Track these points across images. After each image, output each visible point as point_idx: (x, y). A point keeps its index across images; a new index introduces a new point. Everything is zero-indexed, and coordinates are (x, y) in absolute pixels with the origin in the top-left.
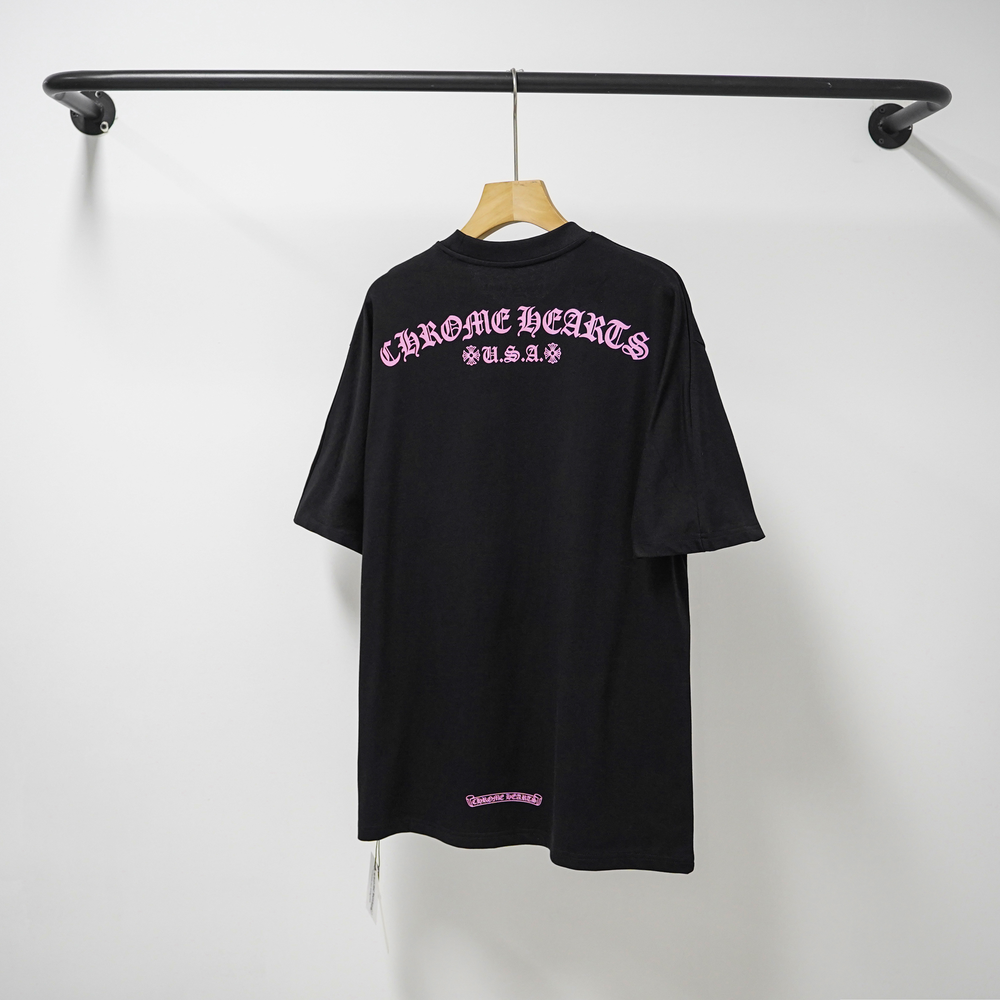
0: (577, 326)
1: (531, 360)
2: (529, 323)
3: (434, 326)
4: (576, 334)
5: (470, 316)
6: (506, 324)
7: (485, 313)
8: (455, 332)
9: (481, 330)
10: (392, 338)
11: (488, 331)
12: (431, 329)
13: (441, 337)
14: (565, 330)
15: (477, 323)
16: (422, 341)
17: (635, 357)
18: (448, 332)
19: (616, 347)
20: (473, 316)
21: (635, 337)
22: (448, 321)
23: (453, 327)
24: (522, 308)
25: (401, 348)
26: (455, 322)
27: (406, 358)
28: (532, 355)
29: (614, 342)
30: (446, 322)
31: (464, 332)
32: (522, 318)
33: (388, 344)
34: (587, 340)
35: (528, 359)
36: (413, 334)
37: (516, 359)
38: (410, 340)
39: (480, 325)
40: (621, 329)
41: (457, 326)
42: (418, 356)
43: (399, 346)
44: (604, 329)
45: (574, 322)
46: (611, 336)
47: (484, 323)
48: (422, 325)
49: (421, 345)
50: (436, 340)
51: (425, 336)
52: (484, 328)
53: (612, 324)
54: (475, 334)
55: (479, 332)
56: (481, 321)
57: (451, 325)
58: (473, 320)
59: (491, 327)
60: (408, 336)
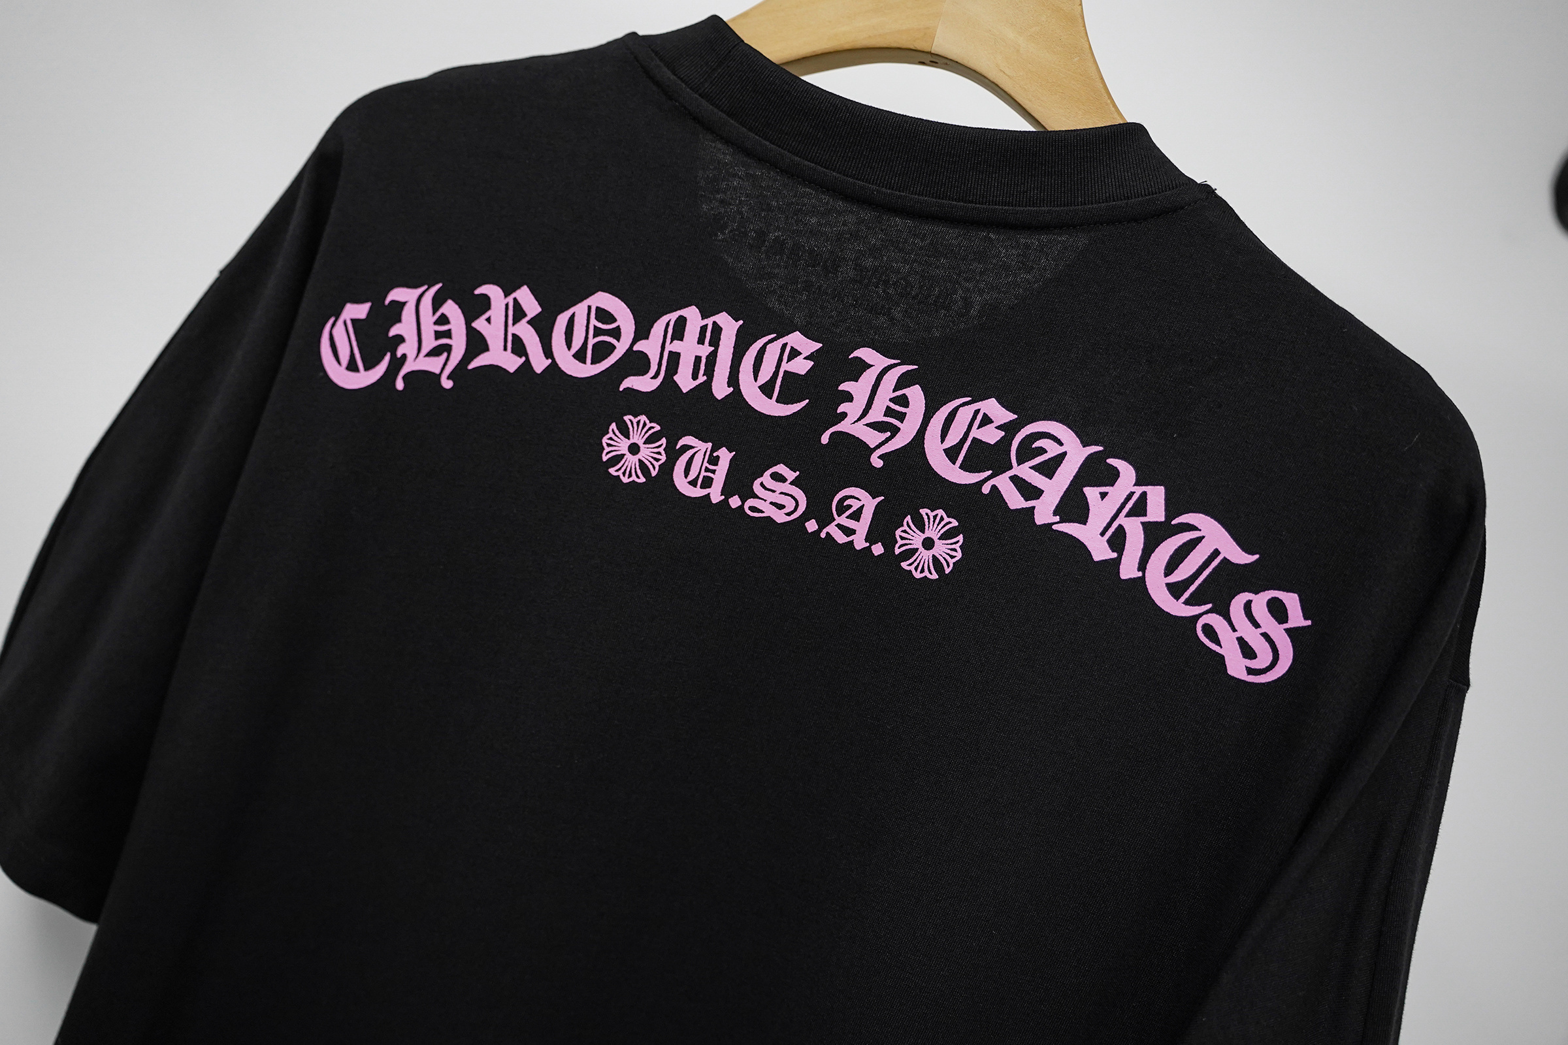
0: (1054, 489)
1: (841, 538)
2: (877, 414)
3: (532, 308)
4: (1044, 512)
5: (673, 317)
6: (791, 388)
7: (729, 326)
8: (602, 351)
9: (695, 376)
10: (376, 297)
11: (720, 389)
12: (519, 313)
13: (548, 352)
14: (1003, 482)
15: (689, 349)
16: (477, 344)
17: (1236, 667)
18: (577, 344)
19: (1178, 608)
20: (681, 323)
21: (1260, 602)
22: (589, 307)
23: (598, 332)
24: (865, 354)
25: (400, 339)
26: (613, 319)
27: (404, 378)
28: (851, 524)
29: (1176, 590)
30: (580, 310)
31: (636, 363)
32: (859, 389)
33: (358, 311)
34: (1079, 547)
35: (832, 529)
36: (451, 309)
37: (788, 514)
38: (436, 323)
39: (698, 359)
40: (1216, 553)
41: (616, 333)
42: (447, 384)
43: (393, 332)
44: (1155, 535)
45: (1049, 469)
46: (1172, 566)
47: (712, 359)
48: (492, 291)
49: (470, 354)
50: (526, 355)
51: (492, 328)
52: (710, 372)
53: (1193, 528)
54: (669, 383)
55: (685, 381)
56: (705, 350)
57: (593, 322)
58: (679, 331)
59: (733, 380)
60: (435, 310)
